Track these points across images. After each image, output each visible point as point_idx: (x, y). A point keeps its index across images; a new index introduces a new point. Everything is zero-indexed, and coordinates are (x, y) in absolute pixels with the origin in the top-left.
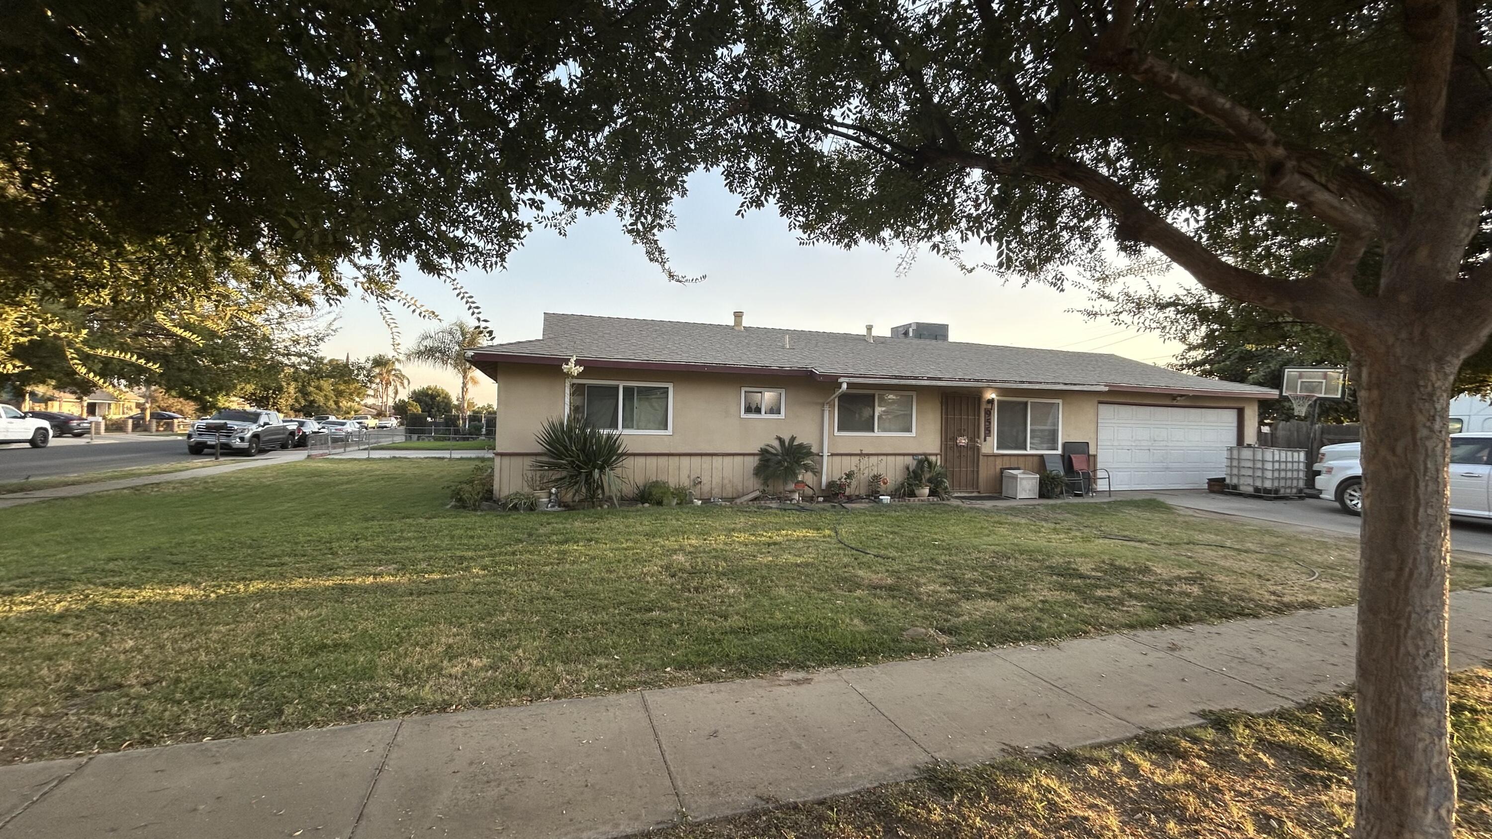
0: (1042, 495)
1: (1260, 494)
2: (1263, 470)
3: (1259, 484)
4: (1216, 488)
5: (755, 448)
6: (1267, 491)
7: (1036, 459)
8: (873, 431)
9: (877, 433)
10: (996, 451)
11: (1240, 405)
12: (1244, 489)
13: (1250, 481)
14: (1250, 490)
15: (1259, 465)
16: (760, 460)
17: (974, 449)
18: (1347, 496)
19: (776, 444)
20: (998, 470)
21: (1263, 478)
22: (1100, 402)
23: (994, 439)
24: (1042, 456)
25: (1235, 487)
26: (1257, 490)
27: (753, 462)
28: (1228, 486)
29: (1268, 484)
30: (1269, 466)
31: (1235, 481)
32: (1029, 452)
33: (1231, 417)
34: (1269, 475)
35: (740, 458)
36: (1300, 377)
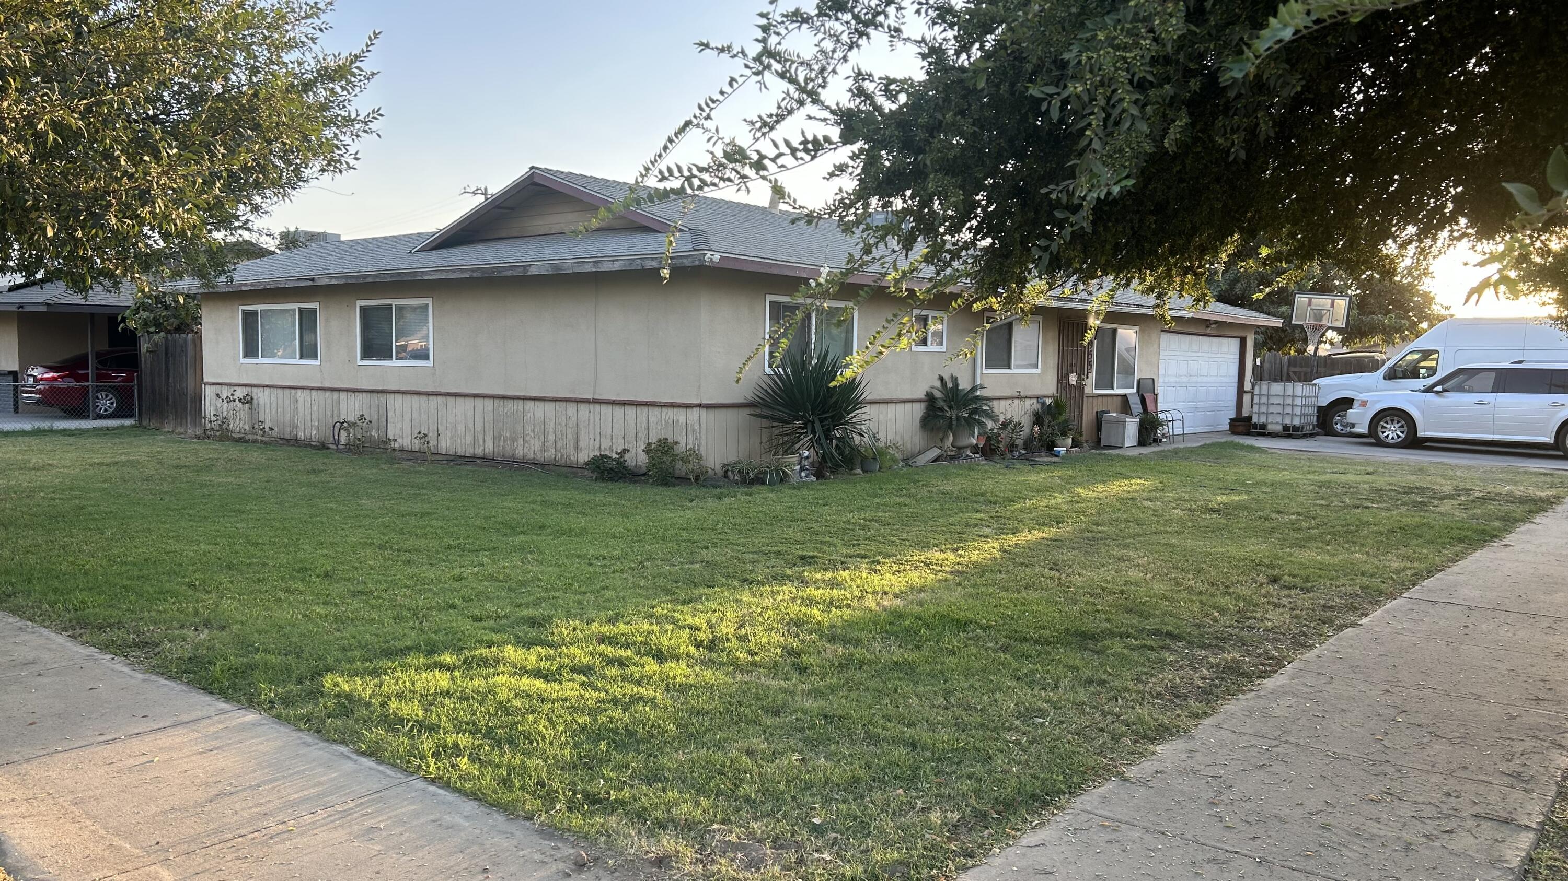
0: (1142, 443)
1: (1290, 432)
2: (1293, 406)
3: (1288, 421)
4: (1241, 429)
5: (921, 395)
6: (1296, 429)
7: (1119, 398)
8: (1009, 367)
9: (1014, 371)
10: (1094, 391)
11: (1242, 334)
12: (1271, 428)
13: (1279, 419)
14: (1279, 428)
15: (1289, 401)
16: (927, 408)
17: (1080, 387)
18: (1379, 428)
19: (938, 384)
20: (1094, 414)
21: (1293, 415)
22: (1162, 331)
23: (1093, 376)
24: (1125, 396)
25: (1263, 426)
26: (1286, 428)
27: (919, 410)
28: (1255, 426)
29: (1297, 422)
30: (1298, 402)
31: (1263, 420)
32: (1117, 391)
34: (1298, 411)
35: (908, 405)
36: (1310, 304)
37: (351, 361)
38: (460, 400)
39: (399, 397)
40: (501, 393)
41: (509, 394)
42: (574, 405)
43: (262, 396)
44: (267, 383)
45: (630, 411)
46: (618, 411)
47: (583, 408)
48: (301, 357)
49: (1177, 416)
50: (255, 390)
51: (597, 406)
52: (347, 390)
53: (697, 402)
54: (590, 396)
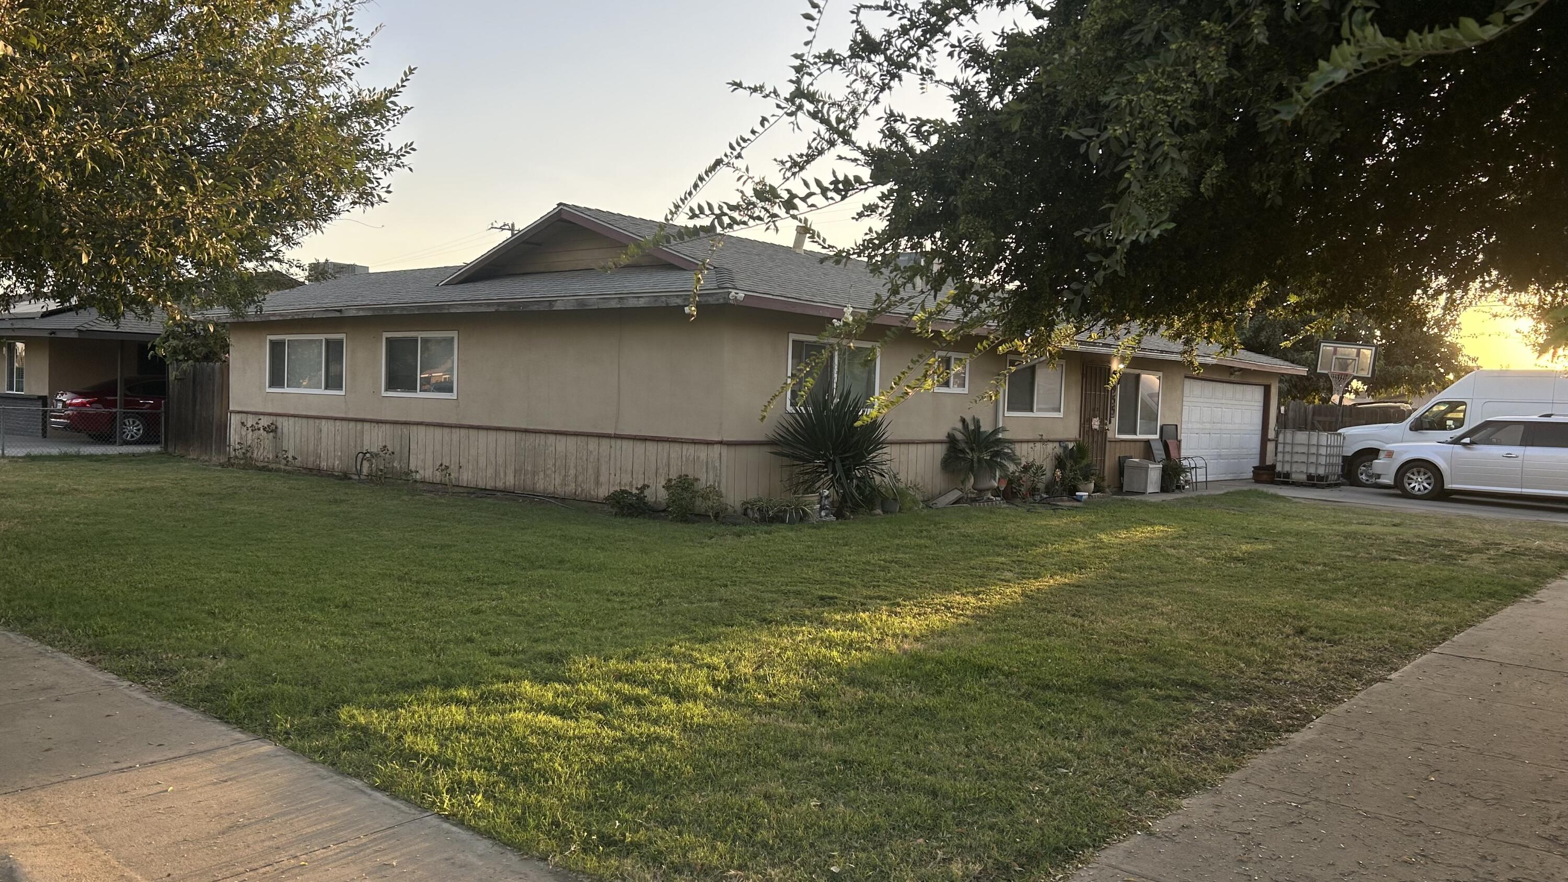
0: (1164, 489)
1: (1314, 482)
2: (1318, 455)
3: (1312, 470)
4: (1265, 477)
5: (942, 436)
6: (1320, 478)
7: (1142, 444)
8: (1032, 410)
9: (1036, 414)
10: (1117, 436)
11: (1266, 382)
12: (1295, 477)
13: (1304, 468)
14: (1303, 477)
15: (1313, 450)
16: (949, 450)
17: (1103, 432)
19: (959, 426)
20: (1117, 459)
21: (1317, 465)
22: (1186, 377)
23: (1116, 420)
24: (1148, 442)
25: (1287, 475)
26: (1310, 477)
27: (940, 451)
28: (1279, 474)
29: (1321, 471)
30: (1323, 451)
31: (1287, 468)
32: (1139, 437)
33: (1254, 396)
34: (1322, 460)
35: (929, 447)
36: (1335, 352)
37: (376, 392)
38: (482, 433)
39: (422, 429)
40: (524, 426)
41: (531, 427)
42: (596, 440)
43: (286, 425)
44: (292, 412)
45: (651, 446)
46: (640, 447)
47: (605, 442)
48: (326, 388)
49: (1200, 463)
50: (280, 419)
51: (619, 442)
52: (371, 421)
53: (719, 439)
54: (611, 431)
